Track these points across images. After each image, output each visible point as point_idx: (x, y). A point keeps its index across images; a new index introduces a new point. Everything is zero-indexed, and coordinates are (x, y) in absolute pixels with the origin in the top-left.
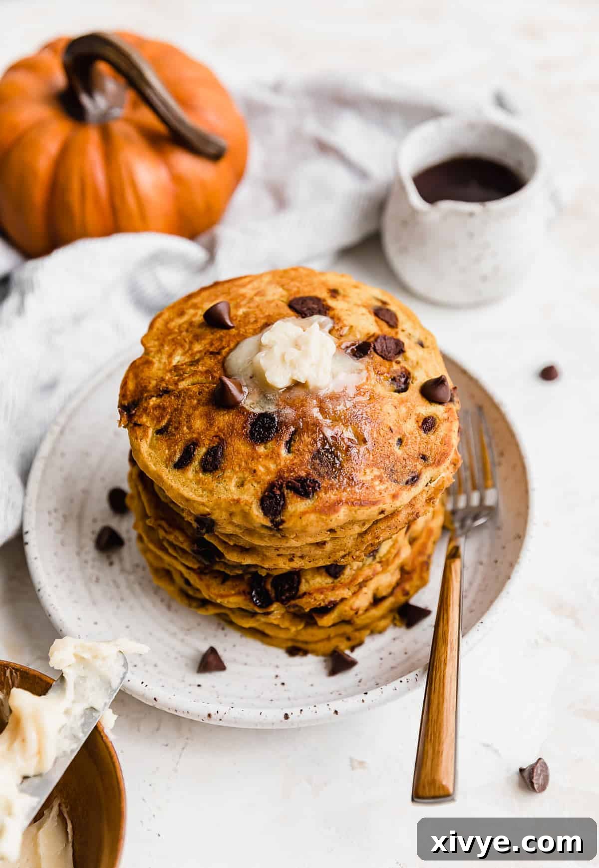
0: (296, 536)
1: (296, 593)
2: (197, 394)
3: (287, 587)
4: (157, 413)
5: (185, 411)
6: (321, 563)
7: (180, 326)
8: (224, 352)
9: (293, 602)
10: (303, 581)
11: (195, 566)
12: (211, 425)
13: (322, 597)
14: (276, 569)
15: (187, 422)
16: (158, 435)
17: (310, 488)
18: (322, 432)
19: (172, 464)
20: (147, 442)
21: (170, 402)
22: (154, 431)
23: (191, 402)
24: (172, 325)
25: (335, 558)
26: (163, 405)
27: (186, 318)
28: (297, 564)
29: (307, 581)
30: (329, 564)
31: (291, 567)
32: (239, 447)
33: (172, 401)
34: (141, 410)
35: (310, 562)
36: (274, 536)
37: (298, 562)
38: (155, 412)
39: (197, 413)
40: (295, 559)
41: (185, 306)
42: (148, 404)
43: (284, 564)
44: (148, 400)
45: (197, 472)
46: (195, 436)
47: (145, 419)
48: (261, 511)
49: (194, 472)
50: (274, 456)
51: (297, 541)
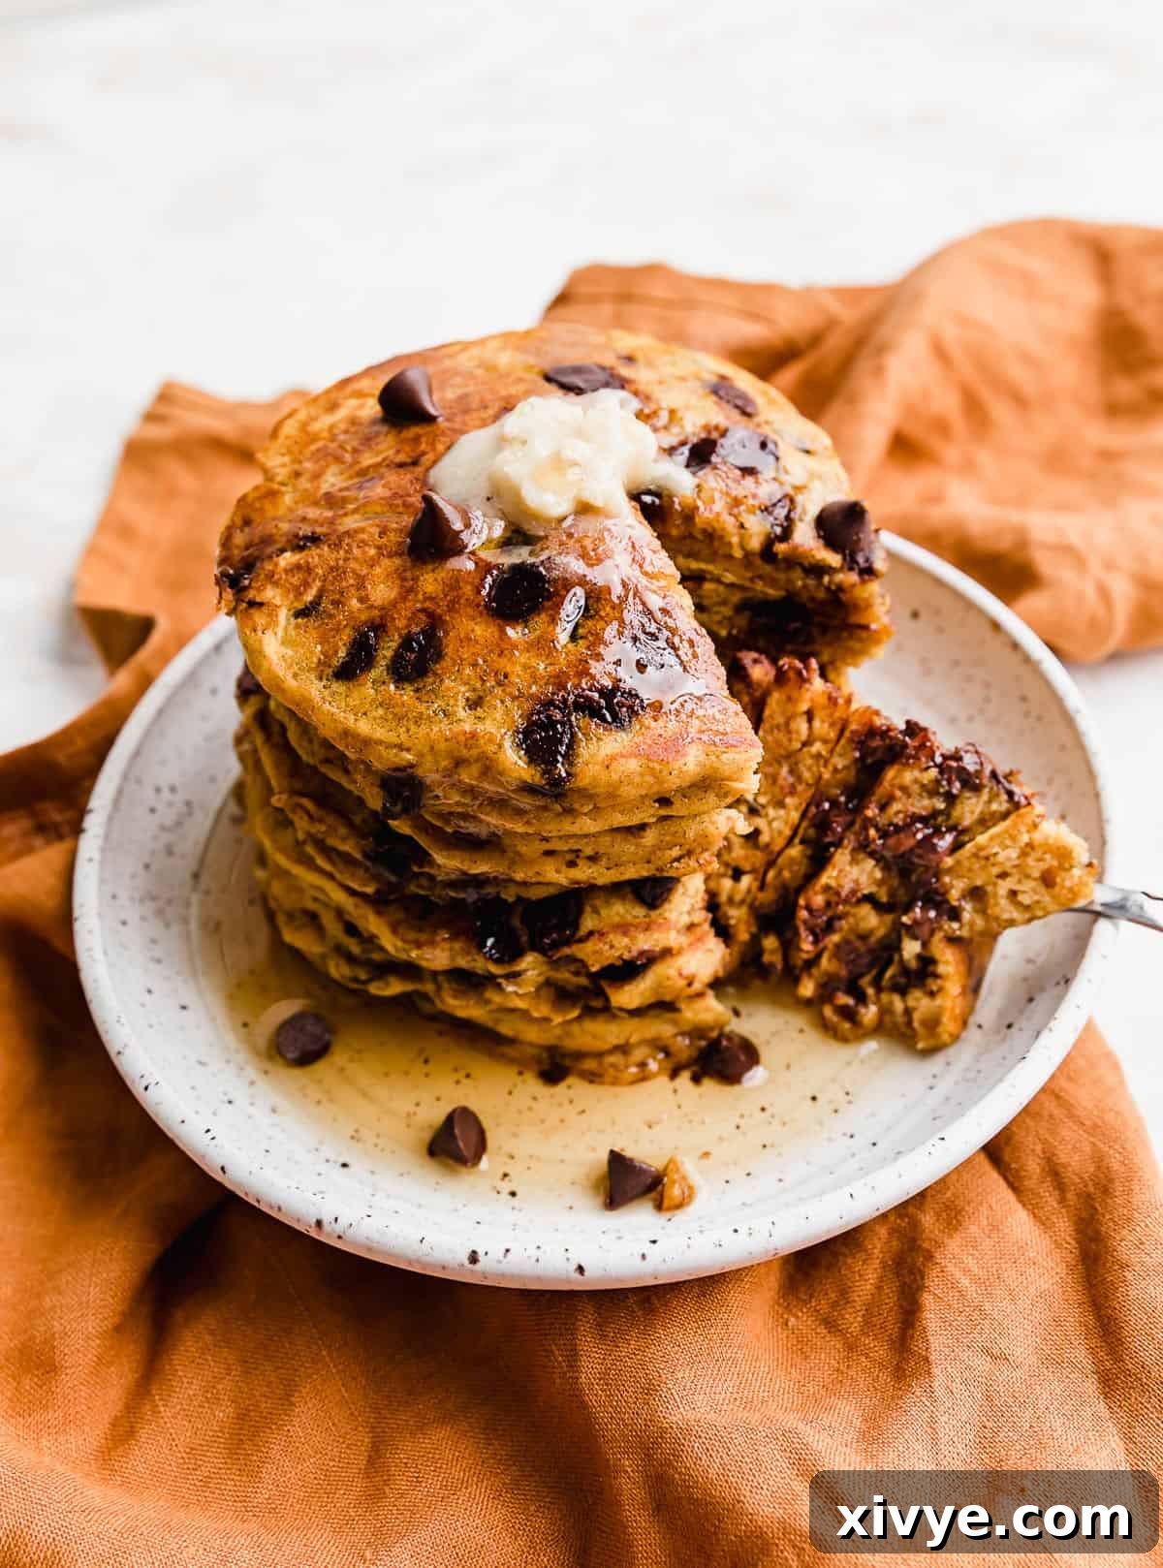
0: (596, 807)
1: (573, 935)
2: (377, 537)
3: (554, 921)
4: (295, 580)
5: (352, 570)
6: (631, 873)
7: (331, 428)
8: (426, 460)
9: (567, 951)
10: (588, 909)
11: (370, 890)
12: (410, 590)
13: (626, 941)
14: (539, 883)
15: (358, 590)
16: (300, 620)
17: (625, 709)
18: (641, 600)
19: (329, 672)
20: (276, 634)
21: (320, 556)
22: (291, 613)
23: (364, 553)
24: (315, 427)
25: (660, 863)
26: (308, 563)
27: (342, 413)
28: (584, 873)
29: (596, 911)
30: (645, 874)
31: (571, 879)
32: (471, 628)
33: (326, 554)
34: (262, 576)
35: (608, 869)
36: (545, 808)
37: (585, 868)
38: (289, 577)
39: (378, 570)
40: (581, 862)
41: (341, 395)
42: (276, 565)
43: (558, 871)
44: (275, 559)
45: (383, 684)
46: (375, 613)
47: (270, 594)
48: (522, 754)
49: (377, 684)
51: (595, 820)
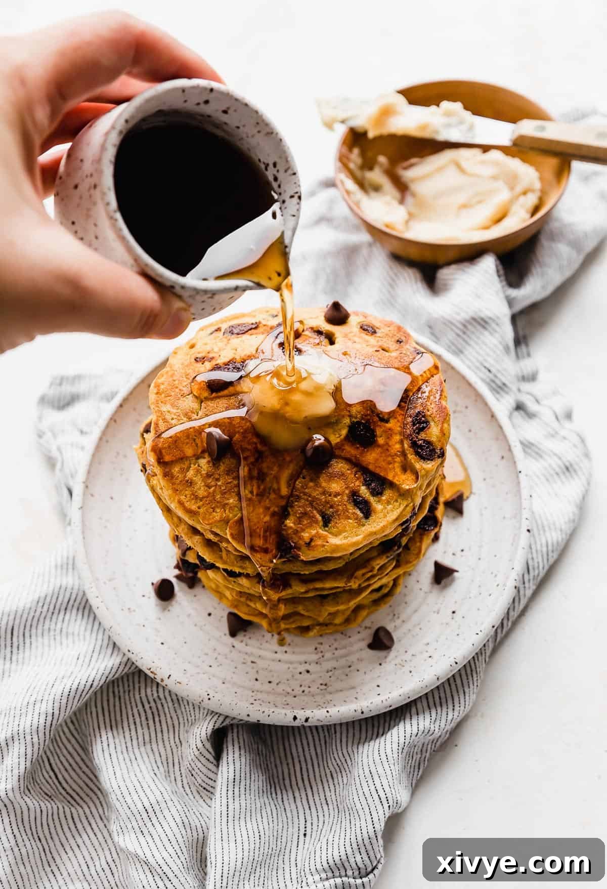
4: (305, 522)
5: (318, 495)
12: (343, 475)
15: (330, 495)
16: (328, 526)
17: (422, 419)
19: (364, 520)
20: (330, 537)
21: (299, 507)
22: (323, 528)
26: (299, 514)
32: (371, 458)
33: (299, 504)
38: (303, 523)
44: (286, 527)
45: (379, 501)
46: (347, 492)
48: (429, 462)
49: (378, 504)
50: (389, 433)
